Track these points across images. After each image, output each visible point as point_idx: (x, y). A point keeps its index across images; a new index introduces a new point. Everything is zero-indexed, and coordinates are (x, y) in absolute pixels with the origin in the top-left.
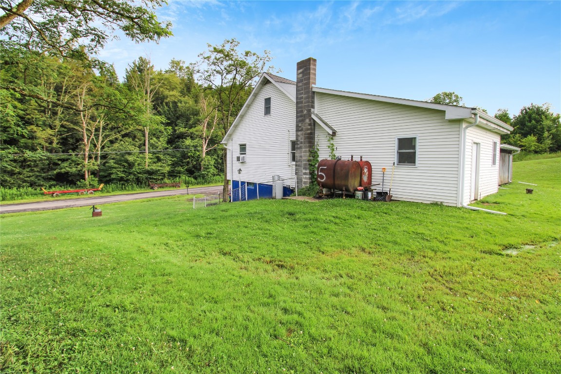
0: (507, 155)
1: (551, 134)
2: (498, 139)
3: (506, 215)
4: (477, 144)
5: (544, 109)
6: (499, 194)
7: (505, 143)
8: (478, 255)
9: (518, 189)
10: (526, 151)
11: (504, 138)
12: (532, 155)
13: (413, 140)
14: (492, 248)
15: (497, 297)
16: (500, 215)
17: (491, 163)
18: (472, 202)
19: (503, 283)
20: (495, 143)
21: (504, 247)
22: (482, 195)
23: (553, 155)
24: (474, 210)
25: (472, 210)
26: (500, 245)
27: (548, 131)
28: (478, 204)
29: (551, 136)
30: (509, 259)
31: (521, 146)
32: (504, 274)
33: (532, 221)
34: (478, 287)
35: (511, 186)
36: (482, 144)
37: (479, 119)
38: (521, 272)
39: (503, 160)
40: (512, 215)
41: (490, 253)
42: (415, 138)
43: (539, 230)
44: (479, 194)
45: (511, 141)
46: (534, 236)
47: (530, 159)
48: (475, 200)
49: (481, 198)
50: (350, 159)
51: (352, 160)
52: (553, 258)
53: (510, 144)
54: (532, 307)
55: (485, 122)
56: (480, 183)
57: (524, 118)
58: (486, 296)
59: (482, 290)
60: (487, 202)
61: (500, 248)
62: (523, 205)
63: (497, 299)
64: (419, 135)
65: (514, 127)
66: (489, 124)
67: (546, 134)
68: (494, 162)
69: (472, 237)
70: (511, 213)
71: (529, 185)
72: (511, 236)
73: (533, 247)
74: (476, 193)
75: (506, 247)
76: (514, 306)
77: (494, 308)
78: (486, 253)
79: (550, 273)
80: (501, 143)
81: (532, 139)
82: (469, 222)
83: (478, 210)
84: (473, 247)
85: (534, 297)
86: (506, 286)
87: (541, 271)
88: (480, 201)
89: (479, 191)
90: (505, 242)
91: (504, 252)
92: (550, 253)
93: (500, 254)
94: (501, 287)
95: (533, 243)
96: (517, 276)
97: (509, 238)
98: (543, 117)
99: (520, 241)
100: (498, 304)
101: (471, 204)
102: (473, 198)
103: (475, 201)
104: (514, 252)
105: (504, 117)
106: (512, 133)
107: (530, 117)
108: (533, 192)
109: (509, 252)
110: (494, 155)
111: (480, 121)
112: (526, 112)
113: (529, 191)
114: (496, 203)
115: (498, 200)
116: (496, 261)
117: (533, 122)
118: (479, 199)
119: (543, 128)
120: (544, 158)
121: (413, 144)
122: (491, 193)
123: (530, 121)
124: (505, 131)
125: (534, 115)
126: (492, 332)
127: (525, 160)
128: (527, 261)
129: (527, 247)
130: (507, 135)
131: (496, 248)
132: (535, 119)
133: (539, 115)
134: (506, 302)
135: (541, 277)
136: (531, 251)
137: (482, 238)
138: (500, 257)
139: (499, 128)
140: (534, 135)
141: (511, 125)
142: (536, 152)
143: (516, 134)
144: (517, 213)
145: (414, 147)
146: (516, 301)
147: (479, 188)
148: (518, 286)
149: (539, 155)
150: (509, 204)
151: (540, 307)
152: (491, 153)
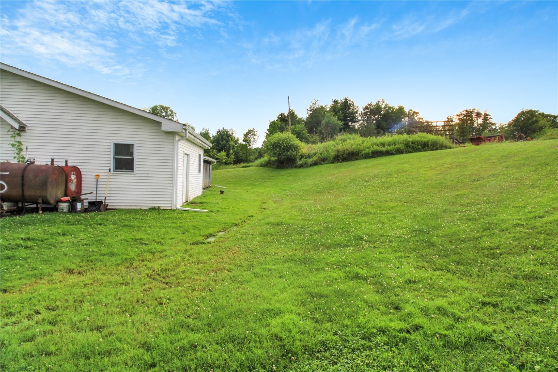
0: (208, 165)
1: (234, 151)
2: (202, 152)
3: (207, 212)
4: (187, 155)
5: (230, 133)
6: (203, 196)
7: (207, 156)
8: (189, 247)
9: (215, 191)
10: (221, 163)
11: (206, 152)
12: (223, 166)
13: (131, 146)
14: (198, 239)
15: (202, 278)
16: (203, 212)
17: (197, 171)
18: (184, 204)
19: (205, 265)
20: (200, 155)
21: (206, 237)
22: (191, 198)
23: (235, 166)
24: (185, 211)
25: (183, 211)
26: (203, 236)
27: (233, 149)
28: (188, 205)
29: (234, 153)
30: (210, 245)
31: (217, 159)
32: (206, 258)
33: (223, 214)
34: (188, 274)
35: (210, 189)
36: (191, 155)
37: (188, 134)
38: (217, 254)
39: (205, 169)
40: (211, 211)
41: (197, 243)
42: (133, 145)
43: (227, 220)
44: (189, 197)
45: (211, 154)
46: (224, 225)
47: (223, 169)
48: (187, 202)
49: (191, 200)
50: (49, 164)
51: (52, 164)
52: (235, 238)
53: (210, 157)
54: (223, 276)
55: (193, 137)
56: (189, 187)
57: (219, 137)
58: (194, 279)
59: (191, 276)
60: (195, 203)
61: (204, 238)
62: (218, 203)
63: (202, 279)
64: (137, 142)
65: (212, 144)
66: (196, 139)
67: (231, 151)
68: (199, 171)
69: (184, 233)
70: (210, 210)
71: (222, 188)
72: (211, 227)
73: (224, 232)
74: (187, 197)
75: (208, 237)
76: (212, 280)
77: (200, 287)
78: (194, 245)
79: (233, 249)
80: (204, 156)
81: (223, 153)
82: (181, 221)
83: (188, 210)
84: (184, 242)
85: (225, 269)
86: (207, 267)
87: (228, 249)
88: (190, 203)
89: (189, 194)
90: (207, 233)
91: (206, 241)
92: (233, 235)
93: (204, 243)
94: (204, 268)
95: (224, 230)
96: (214, 257)
97: (210, 229)
98: (230, 139)
99: (216, 230)
100: (203, 283)
101: (183, 205)
102: (184, 201)
103: (186, 203)
104: (212, 240)
105: (205, 135)
106: (211, 148)
107: (222, 138)
108: (224, 193)
109: (209, 240)
110: (200, 165)
111: (189, 136)
112: (220, 134)
113: (222, 192)
114: (201, 203)
115: (203, 201)
116: (201, 249)
117: (224, 141)
118: (189, 201)
119: (230, 147)
120: (230, 168)
121: (131, 151)
122: (198, 195)
123: (222, 141)
124: (207, 146)
125: (224, 137)
126: (199, 307)
127: (220, 169)
128: (220, 244)
129: (221, 233)
130: (208, 149)
131: (201, 239)
132: (225, 140)
133: (227, 137)
134: (208, 278)
135: (229, 253)
136: (223, 236)
137: (191, 233)
138: (203, 245)
139: (202, 143)
140: (225, 151)
141: (211, 142)
142: (226, 164)
143: (214, 149)
144: (215, 209)
145: (132, 154)
146: (214, 276)
147: (189, 192)
148: (215, 264)
149: (228, 166)
150: (210, 203)
151: (228, 275)
152: (198, 164)
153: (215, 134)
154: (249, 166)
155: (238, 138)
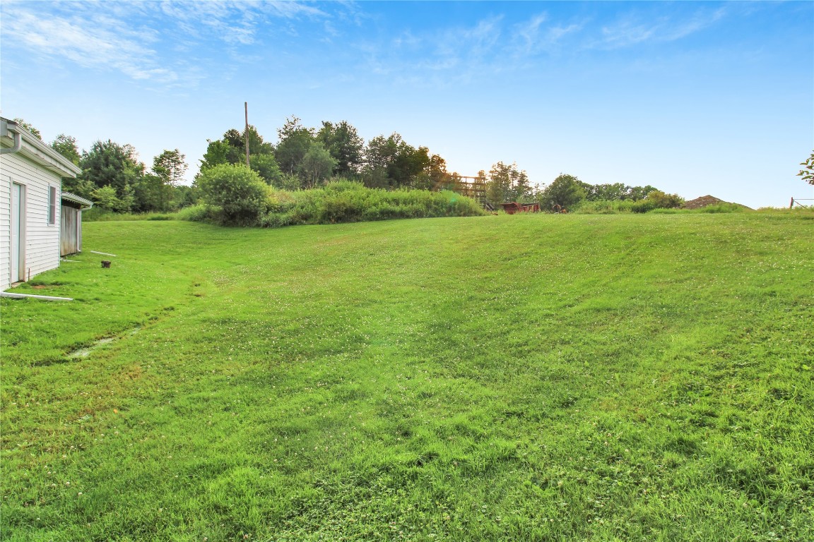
0: (73, 211)
1: (133, 188)
2: (57, 184)
3: (72, 302)
4: (20, 185)
5: (125, 151)
6: (62, 270)
7: (70, 191)
8: (27, 370)
9: (90, 261)
10: (102, 208)
11: (68, 183)
12: (110, 215)
14: (49, 354)
15: (62, 426)
16: (62, 302)
17: (46, 221)
18: (15, 286)
19: (68, 403)
20: (52, 190)
21: (70, 350)
22: (33, 273)
23: (136, 216)
24: (18, 299)
25: (13, 299)
26: (63, 348)
27: (131, 183)
28: (25, 287)
29: (134, 192)
30: (78, 365)
31: (94, 199)
32: (68, 389)
33: (109, 305)
34: (28, 423)
35: (80, 257)
36: (28, 186)
37: (22, 144)
38: (94, 379)
39: (66, 218)
40: (82, 300)
41: (48, 362)
43: (118, 317)
44: (27, 271)
45: (81, 188)
46: (111, 325)
47: (107, 219)
48: (20, 281)
49: (31, 278)
52: (134, 348)
53: (78, 194)
54: (109, 420)
55: (34, 151)
56: (27, 252)
57: (99, 158)
58: (41, 431)
59: (35, 425)
60: (42, 284)
61: (63, 352)
62: (97, 285)
63: (60, 428)
65: (83, 169)
66: (42, 156)
67: (127, 188)
68: (52, 220)
69: (14, 344)
70: (79, 297)
71: (106, 256)
72: (80, 331)
73: (111, 339)
74: (21, 269)
75: (73, 349)
76: (85, 429)
77: (56, 444)
78: (41, 365)
79: (131, 368)
80: (63, 191)
81: (108, 191)
82: (8, 320)
83: (25, 298)
84: (15, 360)
85: (113, 406)
86: (73, 405)
87: (120, 370)
88: (28, 283)
89: (27, 266)
90: (71, 341)
91: (69, 357)
92: (131, 343)
93: (64, 361)
94: (65, 409)
95: (110, 335)
96: (89, 386)
97: (78, 335)
98: (124, 163)
99: (92, 335)
100: (62, 436)
101: (12, 288)
102: (15, 279)
103: (19, 284)
104: (83, 354)
105: (67, 149)
106: (80, 177)
107: (106, 159)
108: (111, 265)
109: (76, 355)
110: (52, 209)
111: (23, 147)
112: (101, 151)
113: (106, 265)
114: (56, 284)
115: (61, 279)
116: (58, 373)
117: (111, 167)
118: (27, 280)
119: (123, 179)
120: (125, 220)
122: (49, 269)
123: (107, 166)
124: (69, 172)
125: (111, 158)
126: (54, 480)
127: (101, 220)
128: (103, 361)
129: (103, 342)
130: (73, 179)
131: (57, 353)
132: (114, 165)
133: (119, 159)
134: (74, 427)
135: (121, 377)
136: (108, 346)
137: (33, 343)
138: (63, 365)
139: (58, 165)
140: (113, 187)
141: (80, 165)
142: (115, 210)
143: (87, 179)
144: (89, 296)
146: (88, 421)
147: (27, 262)
148: (91, 399)
149: (119, 214)
150: (77, 284)
151: (120, 416)
152: (47, 205)
153: (89, 150)
154: (166, 219)
155: (142, 164)
